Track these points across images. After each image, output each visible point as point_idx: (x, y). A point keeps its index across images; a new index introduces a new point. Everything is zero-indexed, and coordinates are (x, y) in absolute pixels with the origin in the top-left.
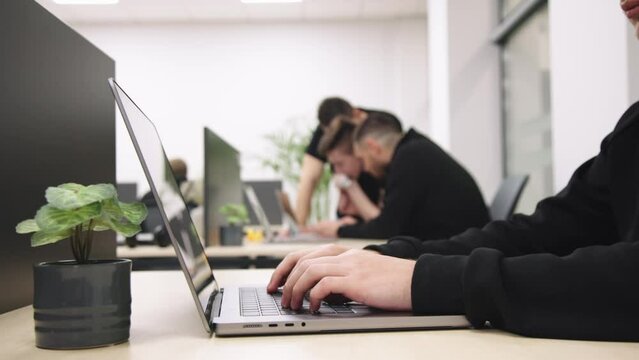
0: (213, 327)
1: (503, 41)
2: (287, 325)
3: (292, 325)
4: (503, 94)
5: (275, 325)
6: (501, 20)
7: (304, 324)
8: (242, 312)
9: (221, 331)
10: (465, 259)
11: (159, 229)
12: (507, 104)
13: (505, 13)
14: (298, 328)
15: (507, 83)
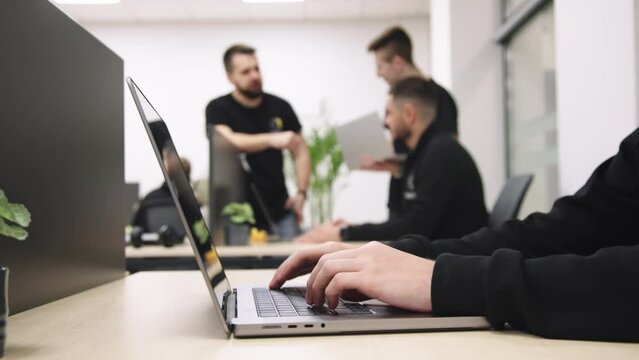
0: (232, 328)
1: (506, 41)
2: (307, 326)
3: (311, 326)
4: (507, 95)
5: (295, 326)
6: (504, 20)
7: (323, 325)
8: (259, 313)
9: (239, 332)
10: (488, 259)
11: (164, 228)
12: (510, 103)
13: (508, 13)
14: (317, 329)
15: (510, 84)
